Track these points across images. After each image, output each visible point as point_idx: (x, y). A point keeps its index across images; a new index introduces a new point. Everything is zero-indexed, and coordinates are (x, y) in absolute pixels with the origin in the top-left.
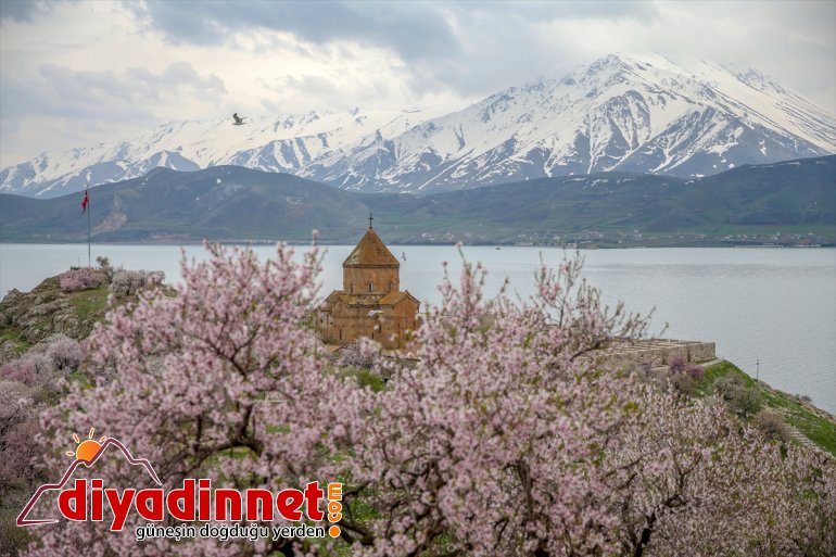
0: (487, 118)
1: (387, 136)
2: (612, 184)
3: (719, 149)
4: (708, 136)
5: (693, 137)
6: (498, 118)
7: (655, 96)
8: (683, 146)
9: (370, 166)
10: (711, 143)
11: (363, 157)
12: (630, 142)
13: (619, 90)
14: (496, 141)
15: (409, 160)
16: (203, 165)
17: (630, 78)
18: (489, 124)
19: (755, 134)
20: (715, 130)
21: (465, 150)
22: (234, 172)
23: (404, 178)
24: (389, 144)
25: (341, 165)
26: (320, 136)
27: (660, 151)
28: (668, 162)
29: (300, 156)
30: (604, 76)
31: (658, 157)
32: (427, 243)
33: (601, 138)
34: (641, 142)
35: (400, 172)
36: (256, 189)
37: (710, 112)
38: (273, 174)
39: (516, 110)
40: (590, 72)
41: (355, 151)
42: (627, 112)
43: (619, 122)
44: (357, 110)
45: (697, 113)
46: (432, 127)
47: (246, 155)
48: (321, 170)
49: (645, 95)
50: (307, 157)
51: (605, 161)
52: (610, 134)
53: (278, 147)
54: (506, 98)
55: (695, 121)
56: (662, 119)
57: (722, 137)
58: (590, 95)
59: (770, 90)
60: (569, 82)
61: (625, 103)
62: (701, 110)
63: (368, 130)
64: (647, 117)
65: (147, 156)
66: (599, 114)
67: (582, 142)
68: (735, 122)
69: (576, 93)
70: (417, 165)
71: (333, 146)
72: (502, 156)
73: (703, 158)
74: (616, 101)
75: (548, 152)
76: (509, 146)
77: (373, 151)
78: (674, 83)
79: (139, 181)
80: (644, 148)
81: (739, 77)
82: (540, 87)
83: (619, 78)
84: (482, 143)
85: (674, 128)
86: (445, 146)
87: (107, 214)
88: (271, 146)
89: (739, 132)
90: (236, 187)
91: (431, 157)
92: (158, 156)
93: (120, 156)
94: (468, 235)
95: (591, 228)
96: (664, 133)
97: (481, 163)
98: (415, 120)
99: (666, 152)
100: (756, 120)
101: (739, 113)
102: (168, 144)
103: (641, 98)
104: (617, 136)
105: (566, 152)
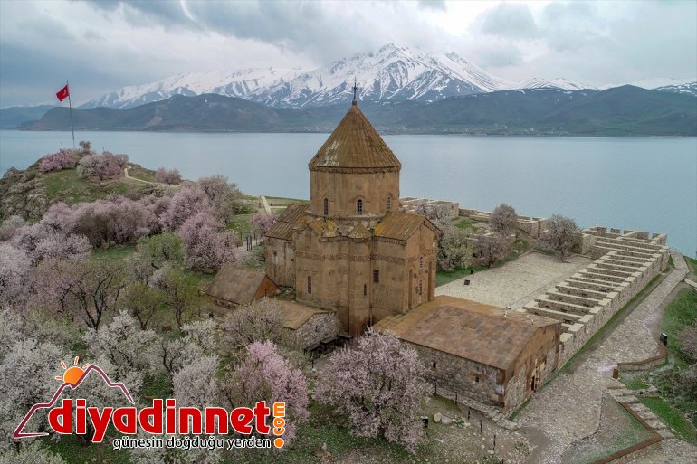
0: (333, 72)
1: (286, 80)
2: (391, 105)
3: (439, 89)
4: (434, 83)
5: (427, 83)
6: (338, 72)
7: (410, 63)
8: (423, 87)
9: (279, 95)
10: (435, 86)
11: (274, 91)
12: (399, 85)
13: (394, 60)
14: (337, 83)
15: (296, 93)
16: (199, 93)
17: (399, 54)
18: (334, 75)
19: (454, 82)
20: (437, 80)
21: (323, 87)
22: (214, 97)
23: (294, 101)
24: (287, 84)
25: (264, 94)
26: (254, 80)
27: (413, 89)
28: (416, 94)
29: (245, 90)
30: (387, 53)
31: (412, 92)
32: (306, 132)
33: (386, 83)
34: (404, 85)
35: (293, 98)
36: (224, 105)
37: (435, 71)
38: (232, 97)
39: (347, 68)
40: (381, 51)
41: (271, 87)
42: (397, 71)
43: (394, 75)
44: (271, 68)
45: (429, 72)
46: (307, 76)
47: (219, 89)
48: (255, 96)
49: (406, 63)
50: (248, 90)
51: (388, 94)
52: (390, 81)
53: (234, 85)
54: (341, 63)
55: (428, 76)
56: (414, 73)
57: (440, 83)
58: (380, 62)
59: (460, 62)
60: (371, 56)
61: (397, 66)
62: (431, 70)
63: (277, 78)
64: (407, 73)
65: (171, 89)
66: (385, 71)
67: (377, 84)
68: (446, 77)
69: (374, 61)
70: (301, 95)
71: (261, 85)
72: (340, 91)
73: (431, 93)
74: (392, 65)
75: (361, 89)
76: (343, 86)
77: (279, 87)
78: (419, 57)
79: (167, 100)
80: (405, 88)
81: (447, 55)
82: (358, 58)
83: (394, 54)
84: (330, 84)
85: (419, 79)
86: (313, 86)
87: (152, 117)
88: (231, 85)
89: (448, 81)
90: (215, 104)
91: (307, 91)
92: (177, 89)
93: (159, 89)
94: (326, 128)
95: (383, 125)
96: (415, 81)
97: (330, 94)
98: (299, 73)
99: (415, 90)
100: (455, 75)
101: (447, 72)
102: (181, 84)
103: (404, 64)
104: (393, 82)
105: (370, 89)
